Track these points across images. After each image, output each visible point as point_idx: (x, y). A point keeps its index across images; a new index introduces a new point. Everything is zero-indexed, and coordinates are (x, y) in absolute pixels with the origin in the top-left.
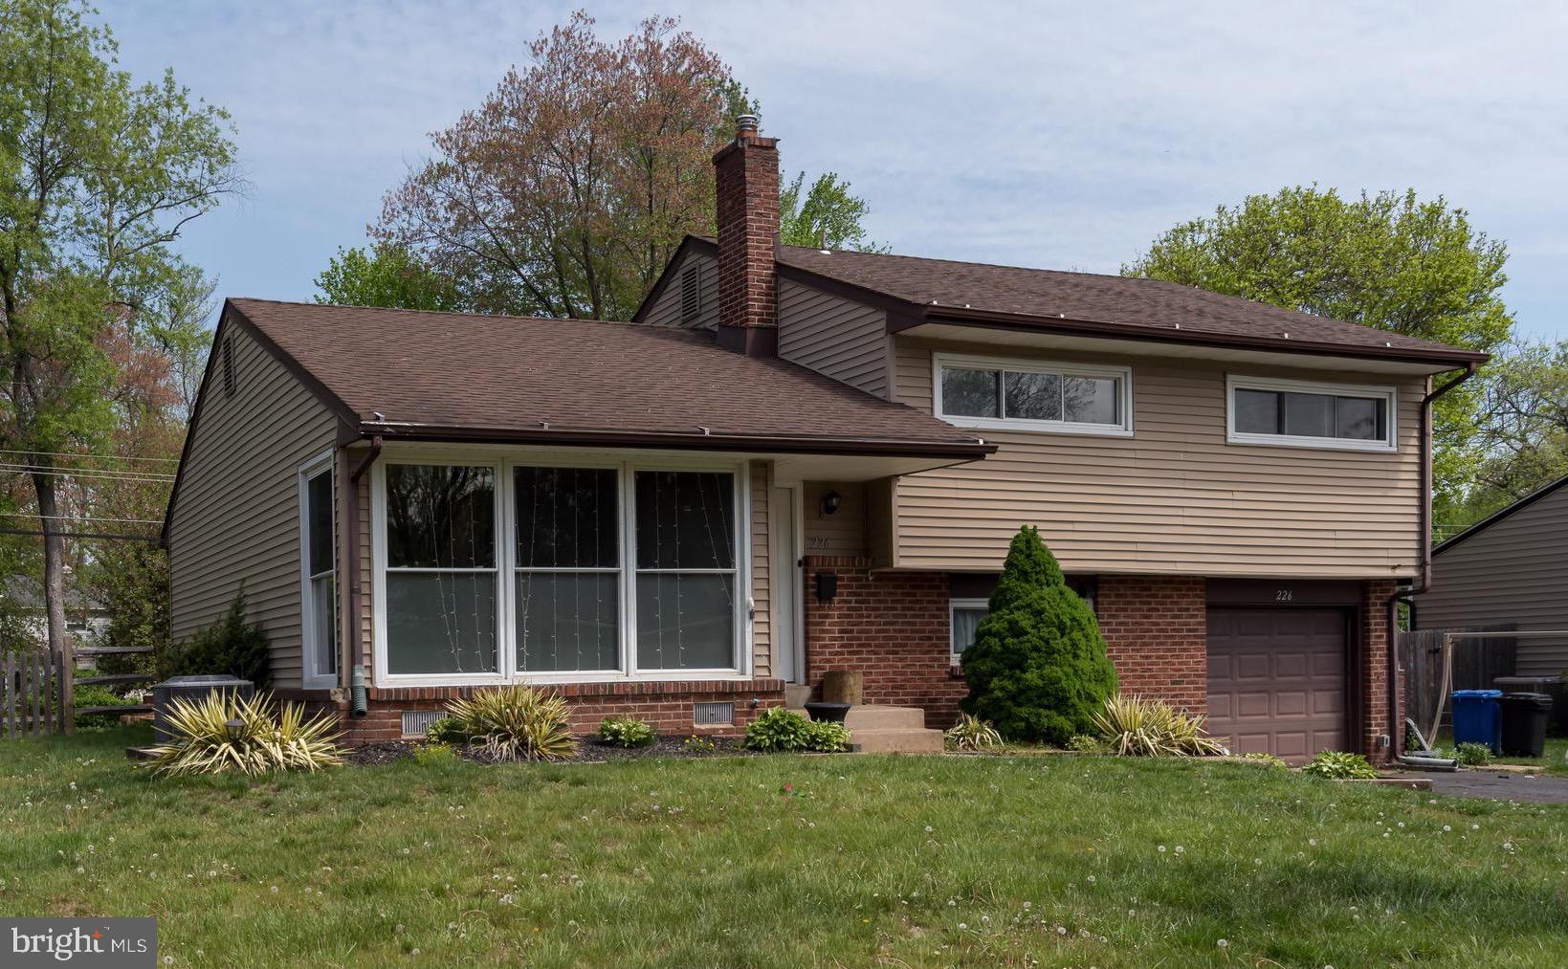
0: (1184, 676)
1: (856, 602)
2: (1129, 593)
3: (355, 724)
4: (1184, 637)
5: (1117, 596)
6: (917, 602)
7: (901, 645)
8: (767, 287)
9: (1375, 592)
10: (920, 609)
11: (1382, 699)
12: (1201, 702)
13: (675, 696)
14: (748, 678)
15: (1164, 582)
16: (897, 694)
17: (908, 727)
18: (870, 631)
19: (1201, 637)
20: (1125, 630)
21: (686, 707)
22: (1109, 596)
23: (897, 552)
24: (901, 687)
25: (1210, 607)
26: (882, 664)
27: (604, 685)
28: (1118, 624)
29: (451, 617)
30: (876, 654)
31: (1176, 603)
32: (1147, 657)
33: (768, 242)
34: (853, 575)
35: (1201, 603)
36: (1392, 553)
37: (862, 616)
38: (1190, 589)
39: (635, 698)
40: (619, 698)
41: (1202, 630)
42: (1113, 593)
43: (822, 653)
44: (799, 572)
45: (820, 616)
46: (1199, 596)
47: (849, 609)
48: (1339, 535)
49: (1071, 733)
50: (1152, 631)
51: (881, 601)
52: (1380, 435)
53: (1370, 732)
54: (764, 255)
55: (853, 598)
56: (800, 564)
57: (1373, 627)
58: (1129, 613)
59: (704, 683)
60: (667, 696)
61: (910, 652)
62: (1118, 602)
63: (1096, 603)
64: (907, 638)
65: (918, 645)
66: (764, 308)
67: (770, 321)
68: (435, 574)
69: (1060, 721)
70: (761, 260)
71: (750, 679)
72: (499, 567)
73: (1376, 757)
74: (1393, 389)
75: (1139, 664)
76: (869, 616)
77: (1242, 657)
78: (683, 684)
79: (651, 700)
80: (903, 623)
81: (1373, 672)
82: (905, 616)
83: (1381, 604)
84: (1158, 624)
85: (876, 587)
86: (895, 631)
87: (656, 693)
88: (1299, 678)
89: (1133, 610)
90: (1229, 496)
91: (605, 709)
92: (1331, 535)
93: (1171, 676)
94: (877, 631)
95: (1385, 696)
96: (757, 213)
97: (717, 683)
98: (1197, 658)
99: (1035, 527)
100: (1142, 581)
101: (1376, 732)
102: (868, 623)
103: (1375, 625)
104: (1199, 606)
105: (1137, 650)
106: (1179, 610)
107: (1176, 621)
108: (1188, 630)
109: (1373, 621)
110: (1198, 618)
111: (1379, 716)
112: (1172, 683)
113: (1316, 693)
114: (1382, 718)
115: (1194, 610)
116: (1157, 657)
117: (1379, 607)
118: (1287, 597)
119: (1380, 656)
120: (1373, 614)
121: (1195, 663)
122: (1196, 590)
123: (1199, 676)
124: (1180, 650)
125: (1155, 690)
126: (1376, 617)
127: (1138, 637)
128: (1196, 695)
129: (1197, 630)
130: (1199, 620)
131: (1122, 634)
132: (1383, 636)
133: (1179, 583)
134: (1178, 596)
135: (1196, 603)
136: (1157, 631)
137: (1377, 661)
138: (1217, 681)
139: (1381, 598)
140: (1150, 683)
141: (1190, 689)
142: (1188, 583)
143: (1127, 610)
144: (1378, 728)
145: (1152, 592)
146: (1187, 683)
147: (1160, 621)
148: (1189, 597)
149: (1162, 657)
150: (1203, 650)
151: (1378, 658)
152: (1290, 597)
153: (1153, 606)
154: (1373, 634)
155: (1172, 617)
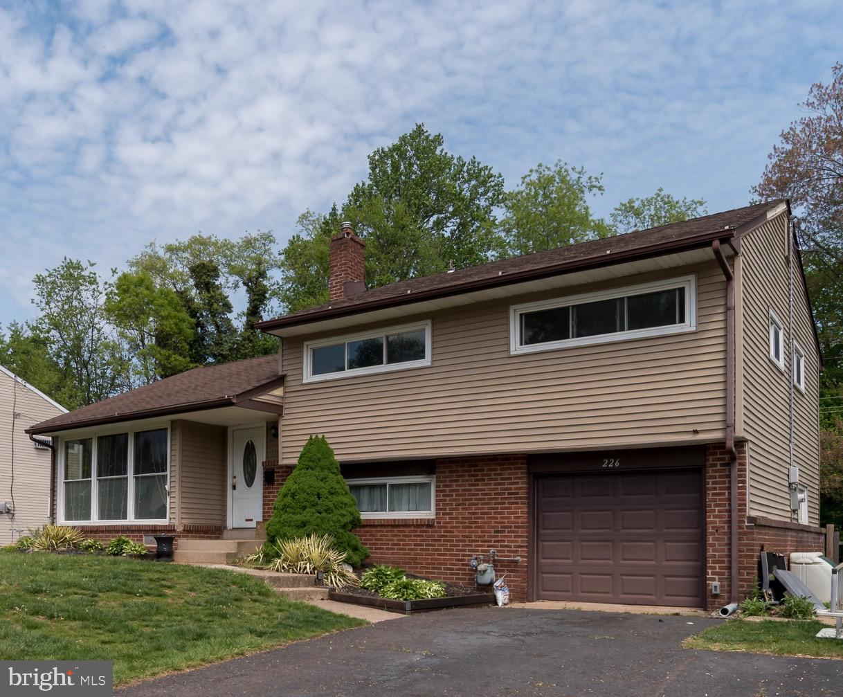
0: (505, 527)
2: (460, 469)
4: (506, 499)
5: (450, 472)
11: (722, 551)
12: (520, 547)
14: (168, 523)
15: (489, 460)
17: (229, 550)
19: (521, 498)
20: (456, 495)
21: (140, 536)
22: (444, 472)
23: (281, 456)
25: (532, 476)
28: (450, 491)
31: (499, 474)
32: (474, 513)
34: (285, 469)
35: (522, 473)
38: (512, 464)
41: (523, 494)
42: (447, 470)
45: (268, 493)
46: (519, 468)
50: (478, 495)
52: (682, 319)
53: (707, 580)
56: (263, 465)
57: (710, 486)
58: (460, 483)
62: (452, 476)
63: (437, 477)
74: (692, 277)
75: (467, 519)
77: (584, 513)
81: (710, 526)
84: (483, 490)
89: (463, 481)
93: (494, 527)
95: (724, 548)
98: (518, 513)
99: (323, 436)
103: (713, 483)
104: (520, 476)
105: (466, 509)
106: (502, 479)
107: (499, 487)
108: (509, 494)
109: (710, 481)
110: (519, 483)
111: (717, 566)
112: (495, 532)
113: (668, 544)
114: (721, 568)
115: (515, 478)
116: (482, 513)
117: (719, 467)
118: (614, 464)
119: (719, 511)
120: (711, 474)
121: (515, 517)
122: (517, 464)
123: (519, 527)
124: (502, 508)
125: (480, 537)
126: (715, 477)
127: (466, 500)
128: (516, 542)
129: (517, 493)
130: (520, 486)
131: (454, 497)
132: (724, 494)
133: (502, 460)
134: (501, 470)
135: (517, 473)
136: (482, 494)
137: (715, 517)
138: (550, 531)
139: (723, 459)
140: (477, 532)
141: (511, 537)
142: (497, 459)
143: (458, 481)
144: (717, 577)
145: (479, 468)
146: (508, 532)
147: (486, 487)
148: (511, 469)
149: (486, 513)
150: (523, 508)
151: (717, 513)
152: (617, 464)
153: (480, 477)
154: (710, 492)
155: (496, 484)
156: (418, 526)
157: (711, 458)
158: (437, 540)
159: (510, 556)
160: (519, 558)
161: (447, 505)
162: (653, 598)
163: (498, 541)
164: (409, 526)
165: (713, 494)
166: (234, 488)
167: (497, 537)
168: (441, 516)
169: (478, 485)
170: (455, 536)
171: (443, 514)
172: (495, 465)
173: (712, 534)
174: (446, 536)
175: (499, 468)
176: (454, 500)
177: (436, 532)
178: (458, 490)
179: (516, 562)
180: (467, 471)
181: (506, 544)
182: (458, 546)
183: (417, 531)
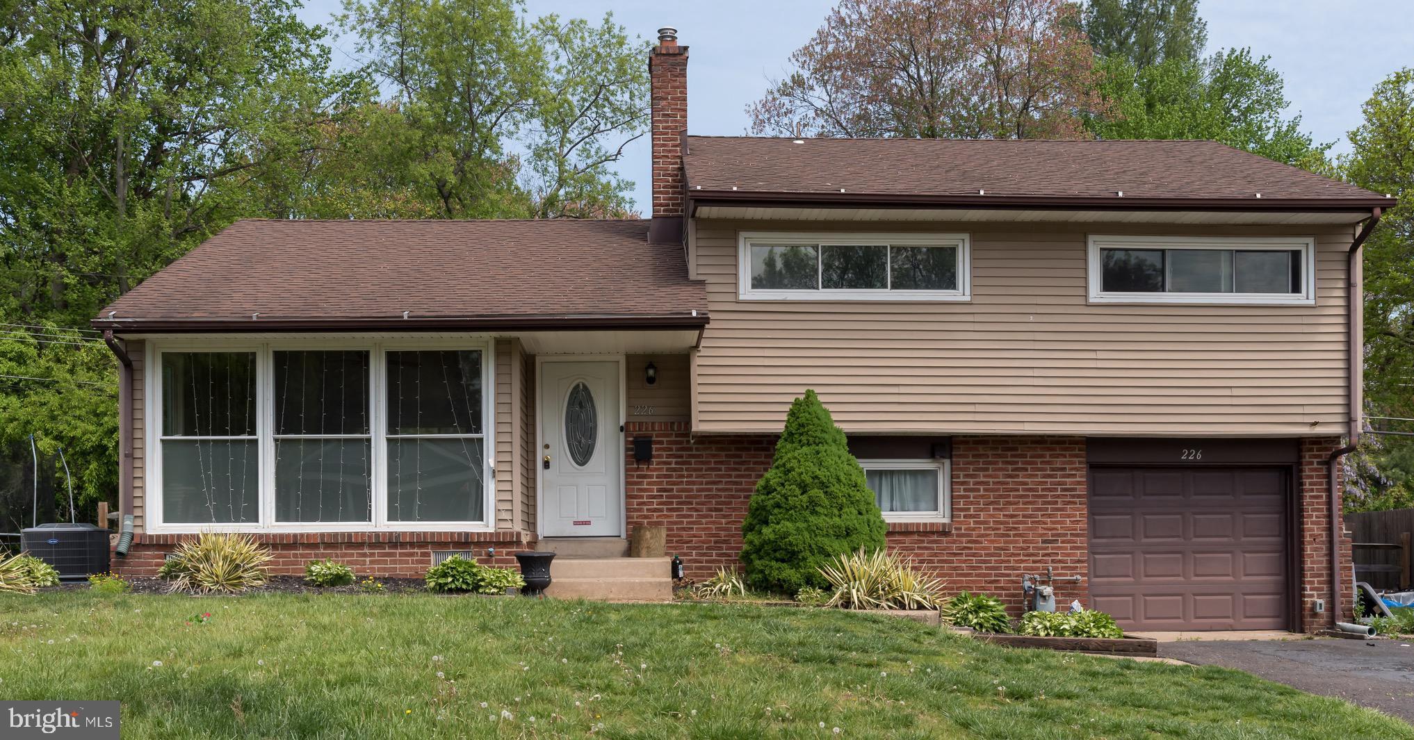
0: (1058, 535)
1: (677, 463)
2: (990, 453)
3: (124, 563)
4: (1058, 496)
5: (974, 456)
6: (743, 463)
7: (724, 503)
8: (673, 180)
9: (1311, 450)
10: (746, 470)
11: (1321, 562)
12: (1079, 561)
13: (412, 545)
14: (491, 530)
16: (721, 548)
17: (654, 576)
18: (692, 490)
19: (1079, 496)
20: (985, 490)
21: (423, 554)
22: (966, 456)
23: (695, 417)
24: (725, 542)
25: (1093, 467)
26: (704, 521)
27: (343, 534)
28: (976, 483)
29: (208, 477)
30: (697, 510)
31: (1048, 463)
32: (1012, 516)
33: (675, 140)
34: (673, 438)
35: (1080, 463)
36: (1307, 410)
37: (683, 476)
38: (1066, 449)
39: (372, 546)
40: (360, 545)
41: (1082, 490)
42: (971, 453)
43: (640, 510)
44: (622, 435)
45: (638, 477)
46: (1076, 456)
47: (668, 470)
48: (1236, 392)
49: (800, 585)
50: (1018, 490)
51: (703, 463)
52: (1296, 288)
53: (1304, 596)
54: (670, 151)
55: (674, 460)
56: (622, 429)
57: (1307, 487)
58: (990, 472)
59: (439, 534)
60: (403, 545)
61: (734, 509)
63: (951, 462)
64: (733, 497)
65: (742, 503)
66: (670, 199)
67: (677, 211)
68: (196, 441)
69: (789, 574)
70: (667, 157)
71: (492, 530)
72: (259, 435)
73: (1312, 623)
74: (1310, 240)
75: (1001, 523)
76: (691, 476)
77: (1147, 517)
78: (419, 534)
79: (390, 548)
80: (726, 483)
81: (1307, 534)
82: (730, 476)
83: (1319, 463)
84: (1025, 483)
85: (697, 449)
86: (718, 490)
87: (394, 542)
88: (1225, 540)
89: (995, 470)
90: (1092, 355)
91: (345, 555)
92: (1227, 392)
93: (1041, 535)
94: (699, 490)
95: (1324, 559)
96: (664, 115)
97: (452, 534)
98: (1076, 516)
100: (1006, 442)
101: (1312, 596)
102: (688, 483)
103: (1311, 484)
104: (1077, 466)
105: (1000, 510)
106: (1053, 470)
107: (1049, 480)
108: (1063, 490)
109: (1307, 481)
110: (1077, 477)
111: (1316, 579)
112: (1044, 542)
113: (1247, 555)
114: (1319, 582)
115: (1071, 469)
116: (1024, 516)
117: (1315, 466)
118: (1195, 456)
119: (1317, 517)
120: (1307, 473)
121: (1072, 522)
122: (1074, 449)
123: (1077, 535)
124: (1053, 509)
125: (1022, 549)
126: (1311, 477)
127: (1001, 496)
128: (1074, 554)
129: (1074, 490)
130: (1078, 479)
131: (982, 493)
132: (1322, 496)
133: (1052, 443)
134: (1051, 456)
135: (1073, 463)
136: (1025, 490)
137: (1312, 523)
138: (1104, 540)
139: (1320, 456)
140: (1016, 542)
141: (1066, 548)
142: (1064, 442)
143: (987, 469)
144: (1315, 593)
145: (1019, 452)
146: (1062, 542)
147: (1029, 480)
148: (1065, 457)
149: (1030, 516)
150: (1083, 509)
151: (1314, 519)
152: (1199, 456)
153: (1020, 465)
154: (1308, 494)
155: (1044, 477)
156: (925, 533)
157: (1307, 454)
158: (955, 555)
159: (1066, 575)
160: (1079, 577)
161: (972, 503)
162: (1230, 621)
163: (1048, 555)
164: (912, 533)
165: (1312, 497)
166: (546, 465)
167: (1046, 548)
168: (962, 519)
169: (1017, 476)
170: (984, 548)
171: (965, 516)
172: (1042, 449)
173: (1310, 543)
174: (970, 548)
175: (1048, 453)
176: (982, 496)
177: (955, 541)
178: (987, 483)
179: (1075, 582)
180: (1000, 456)
181: (1059, 558)
182: (989, 562)
183: (923, 542)
